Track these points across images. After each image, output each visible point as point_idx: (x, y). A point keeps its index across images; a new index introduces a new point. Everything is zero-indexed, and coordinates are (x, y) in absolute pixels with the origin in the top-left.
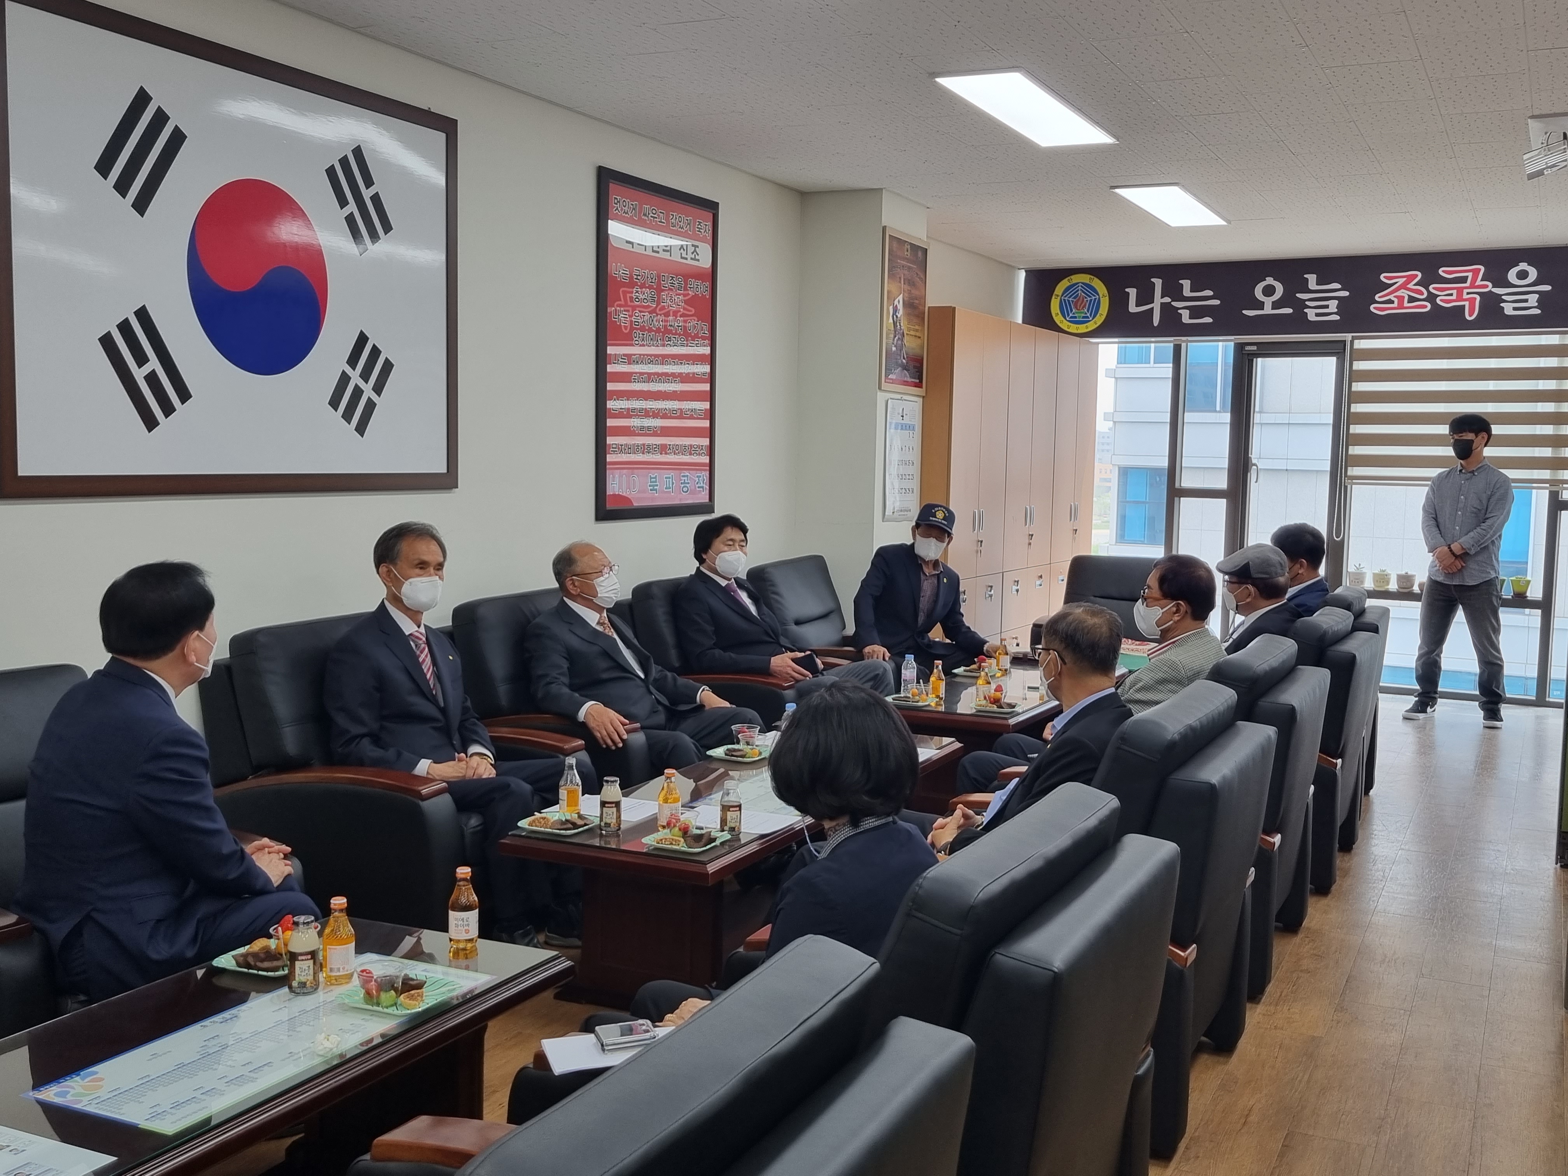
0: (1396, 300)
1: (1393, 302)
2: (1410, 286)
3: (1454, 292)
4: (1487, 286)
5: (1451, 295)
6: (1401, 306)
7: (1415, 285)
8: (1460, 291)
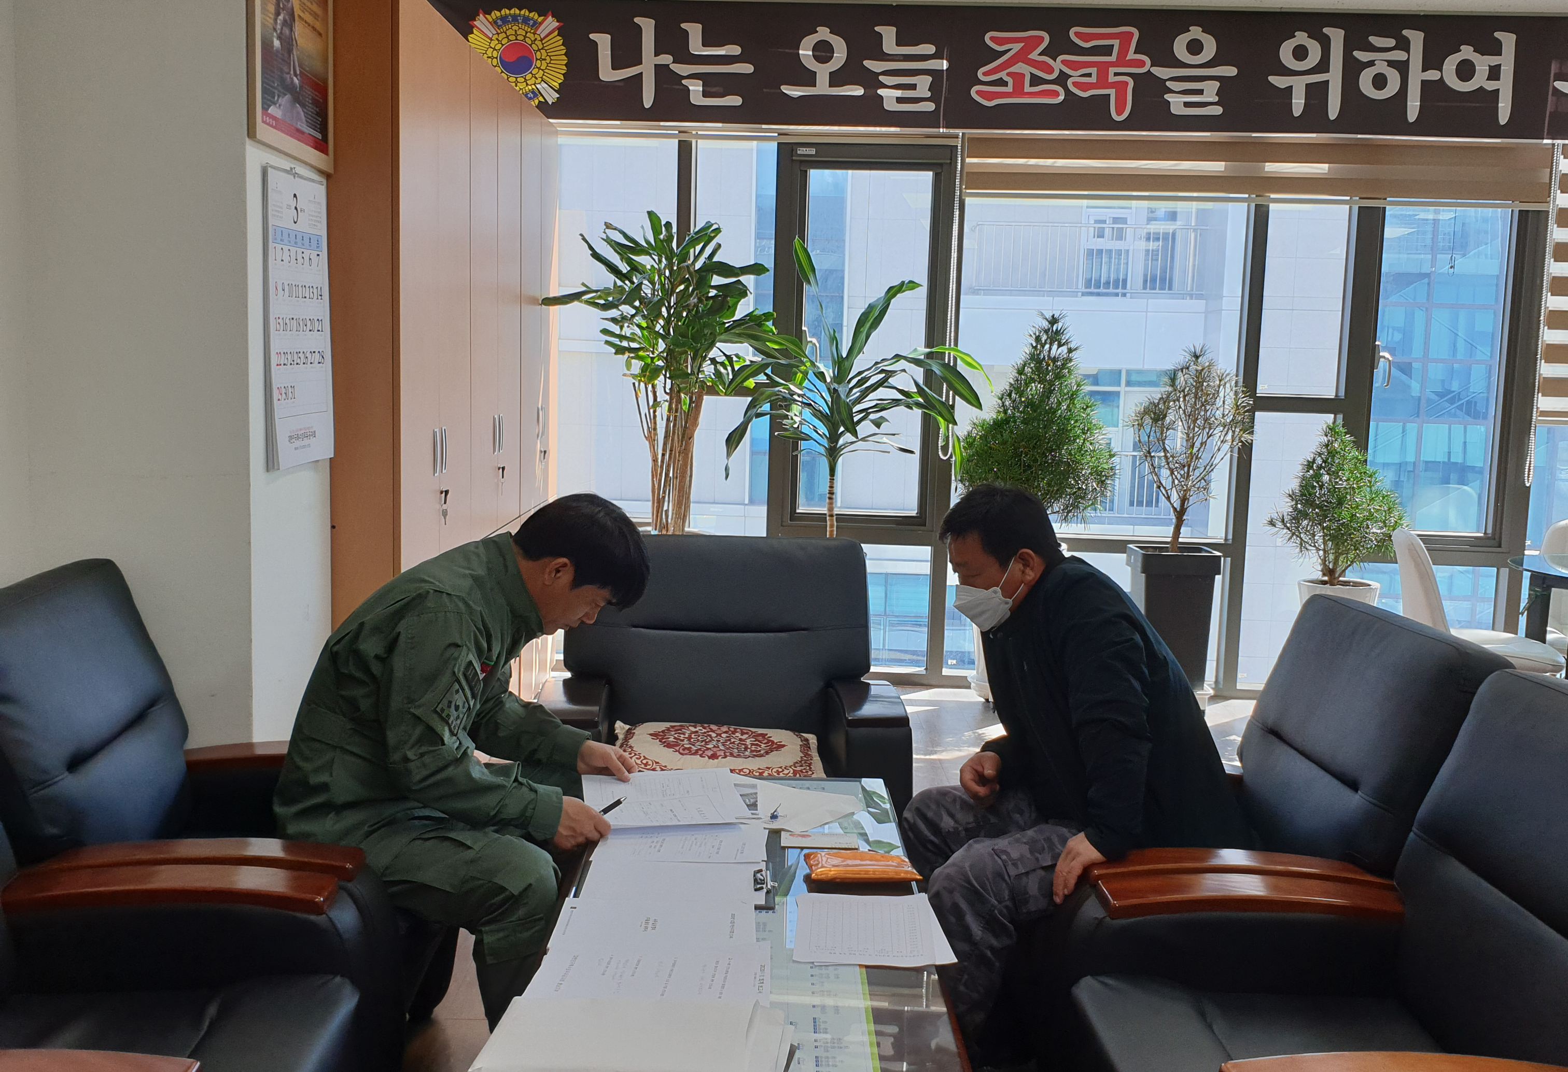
0: (1010, 81)
1: (1005, 84)
2: (1034, 56)
3: (1094, 71)
4: (1142, 64)
5: (1089, 75)
6: (1018, 90)
7: (1040, 54)
8: (1103, 69)
